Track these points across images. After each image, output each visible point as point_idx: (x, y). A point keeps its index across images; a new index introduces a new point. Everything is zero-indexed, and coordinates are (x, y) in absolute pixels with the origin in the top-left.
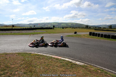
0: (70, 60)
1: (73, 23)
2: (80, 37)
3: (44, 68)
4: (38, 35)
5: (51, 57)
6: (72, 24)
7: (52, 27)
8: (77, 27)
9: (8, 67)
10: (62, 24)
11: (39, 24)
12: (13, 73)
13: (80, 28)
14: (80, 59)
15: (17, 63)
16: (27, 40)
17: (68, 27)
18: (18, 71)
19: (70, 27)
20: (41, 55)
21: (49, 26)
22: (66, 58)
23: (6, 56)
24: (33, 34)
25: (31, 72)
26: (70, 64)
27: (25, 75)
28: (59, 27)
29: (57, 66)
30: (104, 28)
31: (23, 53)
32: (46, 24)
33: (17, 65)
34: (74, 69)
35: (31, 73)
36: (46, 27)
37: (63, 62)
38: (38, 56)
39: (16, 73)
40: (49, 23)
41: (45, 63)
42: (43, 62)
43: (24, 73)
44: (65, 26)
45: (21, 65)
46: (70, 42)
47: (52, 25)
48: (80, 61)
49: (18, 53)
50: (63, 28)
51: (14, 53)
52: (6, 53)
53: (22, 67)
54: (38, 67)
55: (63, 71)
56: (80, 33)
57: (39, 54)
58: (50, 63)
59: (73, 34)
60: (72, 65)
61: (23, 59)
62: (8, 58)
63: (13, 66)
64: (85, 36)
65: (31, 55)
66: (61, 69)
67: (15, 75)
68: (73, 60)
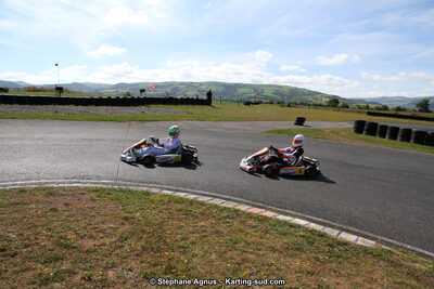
1: (281, 87)
4: (161, 124)
5: (236, 211)
6: (278, 89)
9: (67, 247)
10: (240, 91)
12: (98, 275)
15: (103, 231)
16: (119, 141)
18: (113, 266)
20: (192, 202)
21: (191, 94)
23: (52, 198)
24: (142, 121)
29: (273, 250)
30: (399, 109)
31: (115, 190)
33: (106, 241)
38: (179, 206)
39: (111, 273)
42: (210, 229)
43: (146, 277)
44: (252, 98)
45: (123, 239)
49: (97, 190)
50: (248, 103)
51: (79, 188)
52: (50, 188)
53: (127, 248)
57: (182, 195)
58: (241, 235)
59: (291, 125)
61: (124, 214)
62: (60, 207)
63: (89, 244)
64: (338, 134)
65: (151, 198)
67: (104, 283)
68: (325, 225)
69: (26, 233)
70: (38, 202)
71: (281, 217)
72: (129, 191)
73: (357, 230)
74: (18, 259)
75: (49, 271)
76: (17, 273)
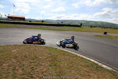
0: (96, 62)
1: (104, 22)
2: (111, 39)
3: (68, 64)
4: (65, 32)
5: (76, 55)
6: (102, 23)
7: (80, 25)
8: (108, 27)
9: (36, 57)
10: (91, 23)
11: (67, 21)
13: (111, 28)
14: (107, 63)
15: (44, 56)
16: (54, 35)
17: (97, 27)
18: (44, 62)
19: (100, 27)
20: (66, 52)
21: (76, 24)
22: (91, 59)
23: (36, 47)
24: (61, 31)
25: (55, 65)
26: (95, 66)
27: (50, 68)
28: (87, 26)
29: (81, 65)
31: (49, 47)
32: (74, 21)
33: (44, 57)
34: (99, 72)
35: (55, 67)
36: (73, 24)
37: (88, 63)
38: (63, 52)
39: (43, 64)
40: (76, 21)
41: (69, 60)
42: (68, 59)
43: (50, 66)
44: (94, 25)
45: (48, 58)
46: (97, 43)
47: (79, 23)
48: (107, 64)
50: (91, 27)
53: (48, 60)
54: (63, 63)
55: (87, 72)
56: (112, 34)
57: (64, 50)
58: (75, 61)
59: (102, 34)
60: (97, 67)
61: (49, 53)
62: (37, 49)
63: (40, 57)
64: (117, 38)
65: (57, 50)
66: (85, 69)
67: (41, 65)
68: (100, 62)
69: (30, 54)
70: (33, 48)
71: (88, 59)
72: (52, 48)
73: (108, 65)
74: (27, 58)
75: (32, 61)
76: (27, 60)
